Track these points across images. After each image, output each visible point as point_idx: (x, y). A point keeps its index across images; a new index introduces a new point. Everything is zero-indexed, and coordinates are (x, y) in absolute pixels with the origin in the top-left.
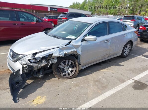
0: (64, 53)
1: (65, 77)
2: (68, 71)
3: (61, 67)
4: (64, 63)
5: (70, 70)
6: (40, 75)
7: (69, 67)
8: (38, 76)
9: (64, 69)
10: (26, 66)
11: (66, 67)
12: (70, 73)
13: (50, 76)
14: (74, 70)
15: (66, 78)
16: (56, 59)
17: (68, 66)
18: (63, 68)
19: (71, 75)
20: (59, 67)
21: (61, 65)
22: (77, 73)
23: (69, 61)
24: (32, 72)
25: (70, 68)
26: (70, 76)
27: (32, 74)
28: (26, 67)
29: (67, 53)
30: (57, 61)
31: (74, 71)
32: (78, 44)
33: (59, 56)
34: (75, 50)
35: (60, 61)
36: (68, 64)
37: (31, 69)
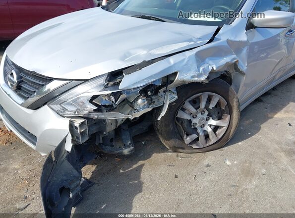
0: (210, 69)
1: (194, 146)
2: (205, 128)
3: (186, 116)
4: (195, 103)
5: (210, 126)
6: (126, 146)
7: (210, 115)
8: (117, 149)
9: (194, 121)
10: (83, 120)
11: (199, 115)
12: (211, 135)
13: (145, 144)
14: (224, 123)
15: (198, 151)
16: (175, 92)
17: (207, 113)
18: (190, 121)
19: (213, 139)
20: (178, 116)
21: (184, 110)
22: (231, 133)
23: (212, 96)
24: (97, 140)
25: (211, 118)
26: (211, 143)
27: (97, 144)
28: (82, 125)
29: (217, 68)
30: (176, 97)
31: (225, 128)
32: (238, 39)
33: (196, 79)
34: (234, 59)
35: (184, 99)
36: (207, 107)
37: (97, 131)
